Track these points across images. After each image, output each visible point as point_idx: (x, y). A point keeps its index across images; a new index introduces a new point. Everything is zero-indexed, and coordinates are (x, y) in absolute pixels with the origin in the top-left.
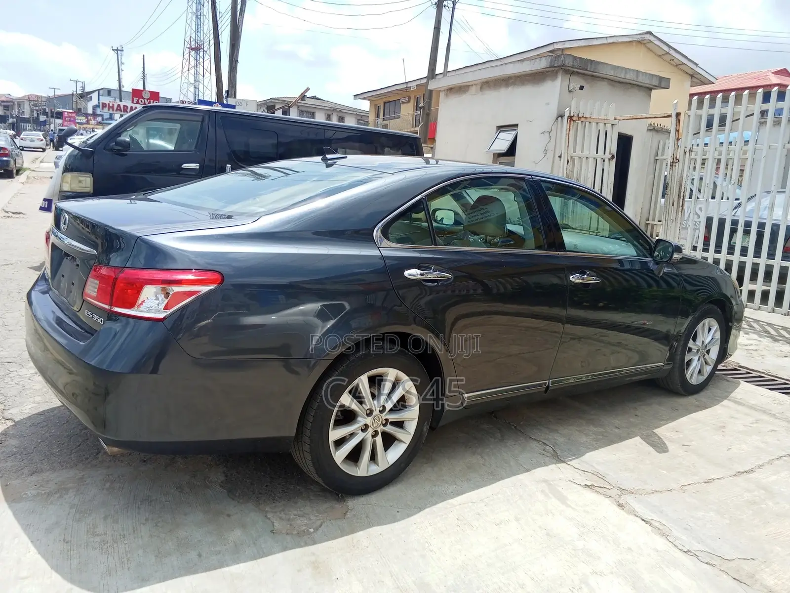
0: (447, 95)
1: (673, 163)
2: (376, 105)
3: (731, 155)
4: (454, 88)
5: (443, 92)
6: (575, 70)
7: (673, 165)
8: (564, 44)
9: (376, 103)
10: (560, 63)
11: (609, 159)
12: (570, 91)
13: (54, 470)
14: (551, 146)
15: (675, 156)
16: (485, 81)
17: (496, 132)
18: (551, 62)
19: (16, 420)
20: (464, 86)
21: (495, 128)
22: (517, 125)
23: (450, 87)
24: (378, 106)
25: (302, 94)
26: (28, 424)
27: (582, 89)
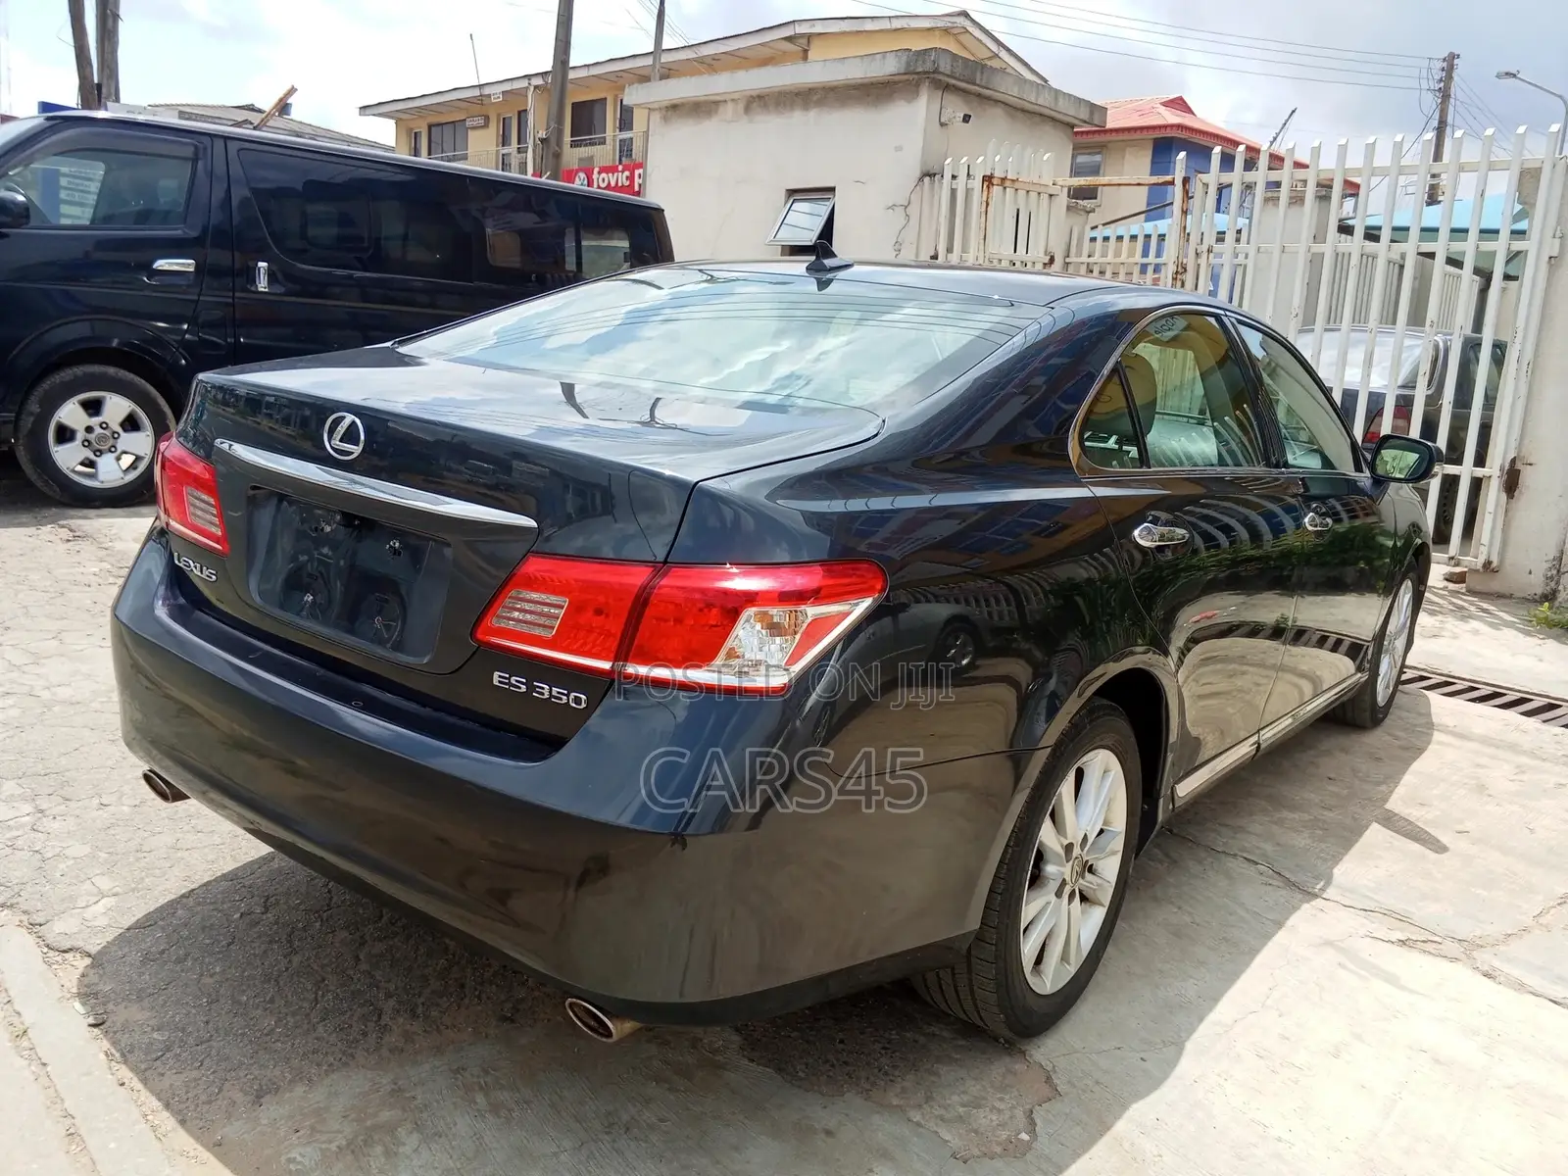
0: (665, 119)
1: (1177, 273)
2: (412, 129)
3: (1241, 259)
4: (683, 105)
5: (657, 112)
6: (953, 82)
7: (1176, 279)
8: (814, 26)
9: (412, 126)
10: (928, 67)
11: (1045, 264)
12: (942, 125)
13: (299, 1077)
14: (910, 235)
15: (1180, 261)
16: (754, 93)
17: (786, 203)
18: (908, 64)
19: (94, 950)
20: (706, 103)
21: (783, 195)
22: (832, 190)
23: (675, 102)
24: (415, 133)
25: (281, 100)
26: (135, 957)
27: (967, 122)
